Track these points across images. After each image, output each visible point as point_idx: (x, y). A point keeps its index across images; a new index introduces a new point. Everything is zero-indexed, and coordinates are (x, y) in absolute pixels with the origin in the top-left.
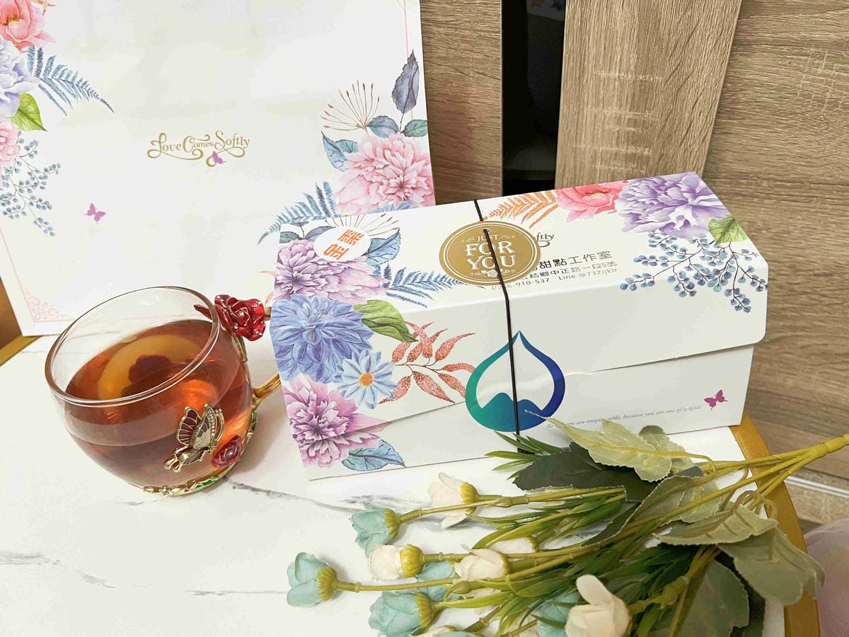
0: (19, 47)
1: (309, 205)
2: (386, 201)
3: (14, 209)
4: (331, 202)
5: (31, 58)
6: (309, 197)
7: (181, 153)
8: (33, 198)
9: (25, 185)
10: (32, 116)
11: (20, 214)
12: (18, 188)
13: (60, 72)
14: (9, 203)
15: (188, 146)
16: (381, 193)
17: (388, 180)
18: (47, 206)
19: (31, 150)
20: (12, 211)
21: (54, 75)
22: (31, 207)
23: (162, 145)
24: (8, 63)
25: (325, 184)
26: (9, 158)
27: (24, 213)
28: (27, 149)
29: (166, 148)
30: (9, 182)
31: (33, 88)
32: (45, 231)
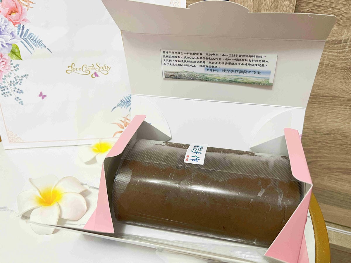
0: (14, 24)
5: (19, 29)
7: (81, 72)
8: (15, 88)
10: (17, 54)
11: (9, 95)
12: (9, 84)
14: (5, 90)
15: (84, 69)
19: (16, 68)
20: (6, 94)
21: (28, 37)
22: (14, 92)
23: (73, 68)
24: (8, 31)
26: (6, 71)
29: (74, 69)
30: (5, 81)
31: (18, 42)
32: (19, 103)
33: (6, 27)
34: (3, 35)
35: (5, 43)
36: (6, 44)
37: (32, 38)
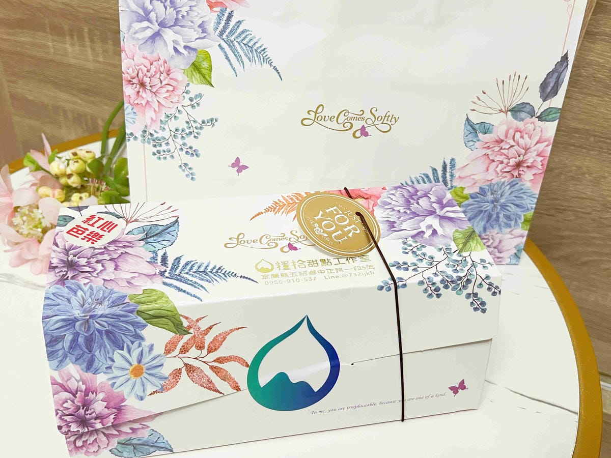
0: (211, 6)
1: (431, 177)
2: (500, 178)
3: (164, 151)
4: (452, 176)
5: (219, 18)
6: (434, 170)
7: (334, 125)
8: (184, 144)
9: (180, 132)
10: (204, 71)
11: (168, 157)
12: (173, 134)
13: (243, 36)
14: (161, 145)
15: (342, 118)
16: (499, 172)
17: (509, 159)
18: (195, 153)
19: (195, 102)
20: (162, 153)
21: (237, 37)
22: (180, 152)
23: (317, 115)
24: (195, 20)
25: (453, 160)
26: (171, 105)
27: (172, 157)
28: (191, 100)
29: (320, 118)
30: (166, 127)
31: (212, 46)
32: (187, 175)
33: (191, 10)
34: (182, 26)
35: (183, 44)
36: (185, 47)
37: (245, 42)
